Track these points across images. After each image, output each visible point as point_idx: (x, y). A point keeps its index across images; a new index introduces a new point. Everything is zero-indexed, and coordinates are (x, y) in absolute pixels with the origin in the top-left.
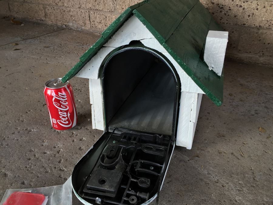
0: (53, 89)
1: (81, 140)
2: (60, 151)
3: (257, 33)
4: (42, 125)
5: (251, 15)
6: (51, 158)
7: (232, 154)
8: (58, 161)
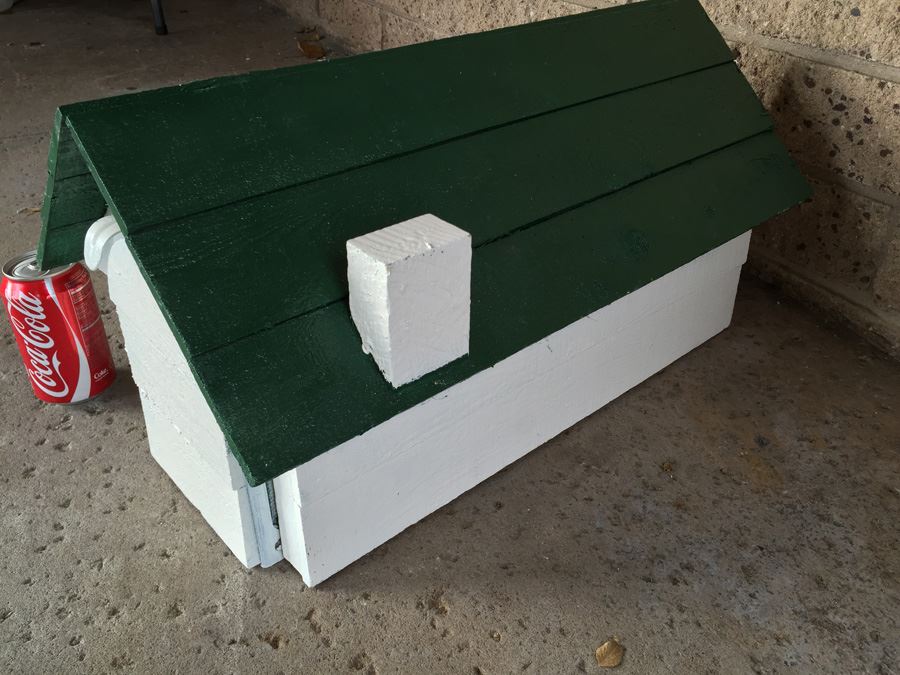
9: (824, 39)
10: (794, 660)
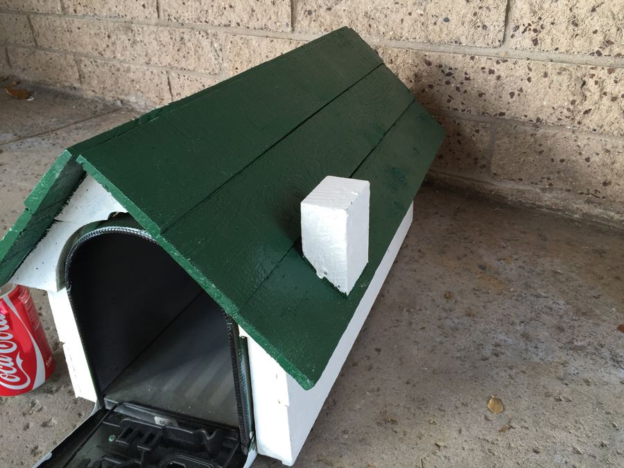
1: (45, 425)
3: (532, 135)
5: (517, 93)
9: (430, 37)
10: (576, 371)
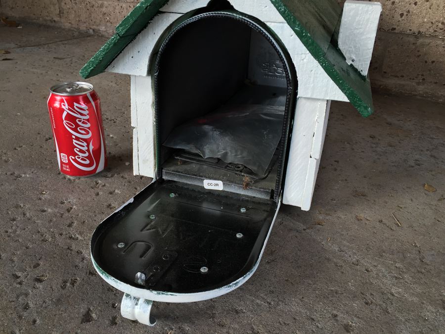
0: (64, 96)
1: (111, 193)
2: (71, 208)
3: (414, 44)
4: (42, 167)
5: (405, 13)
6: (55, 219)
7: (381, 221)
8: (68, 223)
